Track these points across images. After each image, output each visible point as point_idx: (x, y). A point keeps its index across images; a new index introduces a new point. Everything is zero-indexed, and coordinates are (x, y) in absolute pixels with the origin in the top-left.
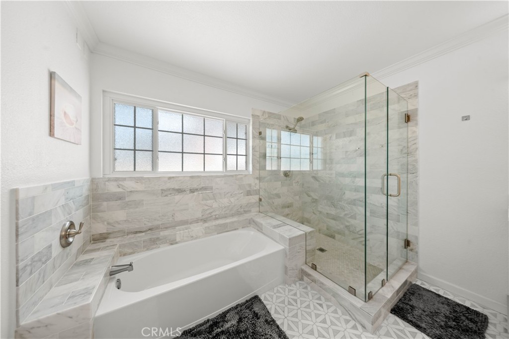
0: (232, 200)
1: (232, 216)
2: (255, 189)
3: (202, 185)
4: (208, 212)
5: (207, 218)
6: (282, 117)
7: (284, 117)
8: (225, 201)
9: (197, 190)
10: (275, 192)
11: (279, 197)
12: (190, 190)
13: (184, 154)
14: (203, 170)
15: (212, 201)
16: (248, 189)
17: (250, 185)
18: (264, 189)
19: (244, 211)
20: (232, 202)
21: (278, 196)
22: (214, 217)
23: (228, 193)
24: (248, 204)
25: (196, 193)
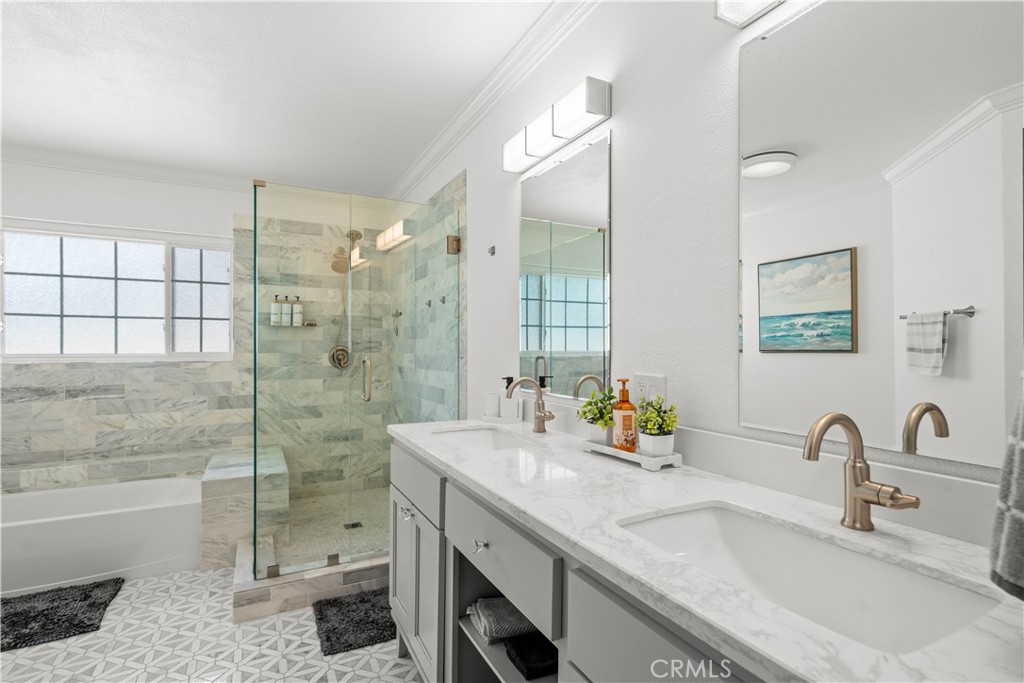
0: (177, 415)
1: (177, 449)
2: (242, 393)
3: (98, 382)
4: (112, 438)
5: (109, 451)
6: (326, 231)
7: (331, 229)
8: (158, 419)
9: (84, 392)
10: (304, 403)
11: (319, 415)
12: (68, 391)
13: (65, 319)
14: (113, 352)
15: (123, 416)
16: (223, 394)
17: (228, 386)
18: (272, 396)
19: (212, 442)
20: (175, 421)
21: (314, 412)
22: (128, 449)
23: (164, 401)
24: (221, 426)
25: (80, 399)
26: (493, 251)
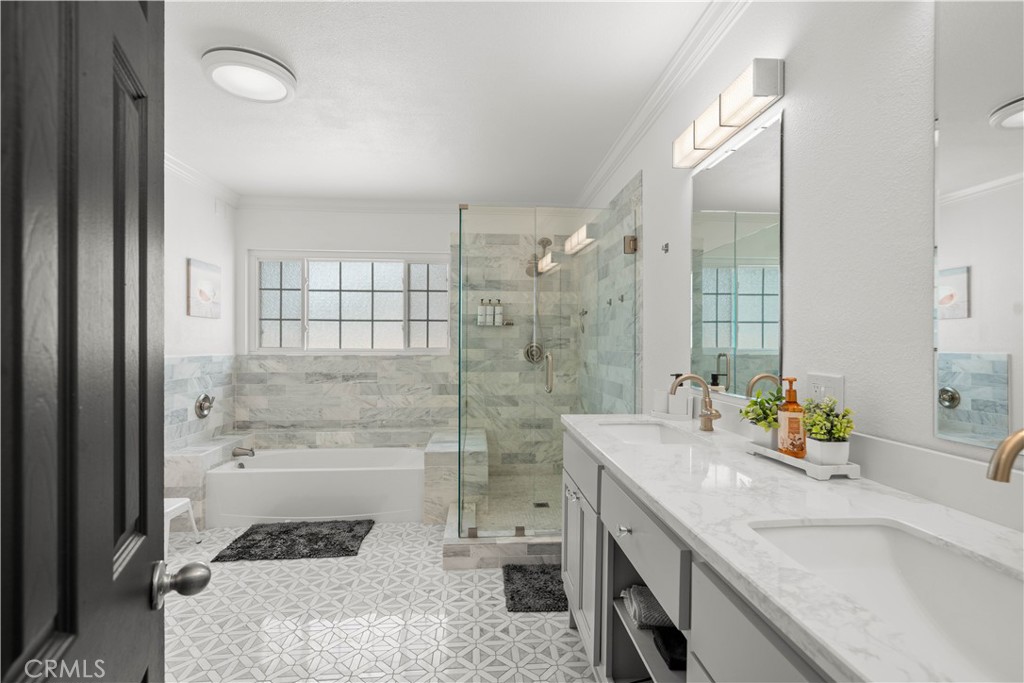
0: (411, 398)
1: (411, 425)
2: (452, 382)
3: (362, 370)
4: (370, 413)
5: (368, 424)
8: (398, 400)
9: (352, 377)
10: (503, 392)
11: (515, 404)
12: (343, 376)
13: (338, 318)
14: (370, 347)
15: (376, 397)
16: (442, 383)
17: (446, 375)
18: (478, 385)
19: (435, 421)
20: (409, 403)
21: (512, 401)
22: (379, 423)
23: (403, 386)
24: (441, 409)
25: (351, 382)
26: (666, 249)
